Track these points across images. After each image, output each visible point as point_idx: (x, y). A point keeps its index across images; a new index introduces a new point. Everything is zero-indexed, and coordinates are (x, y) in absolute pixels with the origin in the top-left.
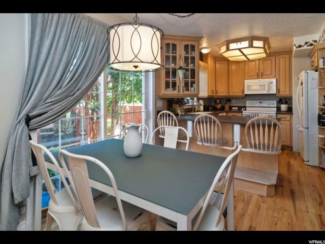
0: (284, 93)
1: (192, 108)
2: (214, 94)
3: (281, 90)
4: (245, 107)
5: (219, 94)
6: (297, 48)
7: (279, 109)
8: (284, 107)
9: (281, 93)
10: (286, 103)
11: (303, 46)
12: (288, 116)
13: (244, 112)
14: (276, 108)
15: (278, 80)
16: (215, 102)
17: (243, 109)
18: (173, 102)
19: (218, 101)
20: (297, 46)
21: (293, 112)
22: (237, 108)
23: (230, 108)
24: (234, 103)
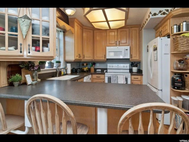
0: (135, 58)
1: (56, 72)
2: (81, 58)
3: (133, 56)
4: (107, 69)
5: (86, 58)
6: (152, 16)
7: (131, 71)
8: (135, 69)
9: (133, 58)
10: (136, 66)
11: (158, 15)
12: (139, 77)
13: (106, 73)
14: (129, 70)
15: (131, 47)
16: (83, 65)
17: (105, 71)
18: (21, 66)
19: (85, 64)
20: (153, 13)
21: (143, 74)
22: (100, 70)
23: (95, 69)
24: (98, 66)
